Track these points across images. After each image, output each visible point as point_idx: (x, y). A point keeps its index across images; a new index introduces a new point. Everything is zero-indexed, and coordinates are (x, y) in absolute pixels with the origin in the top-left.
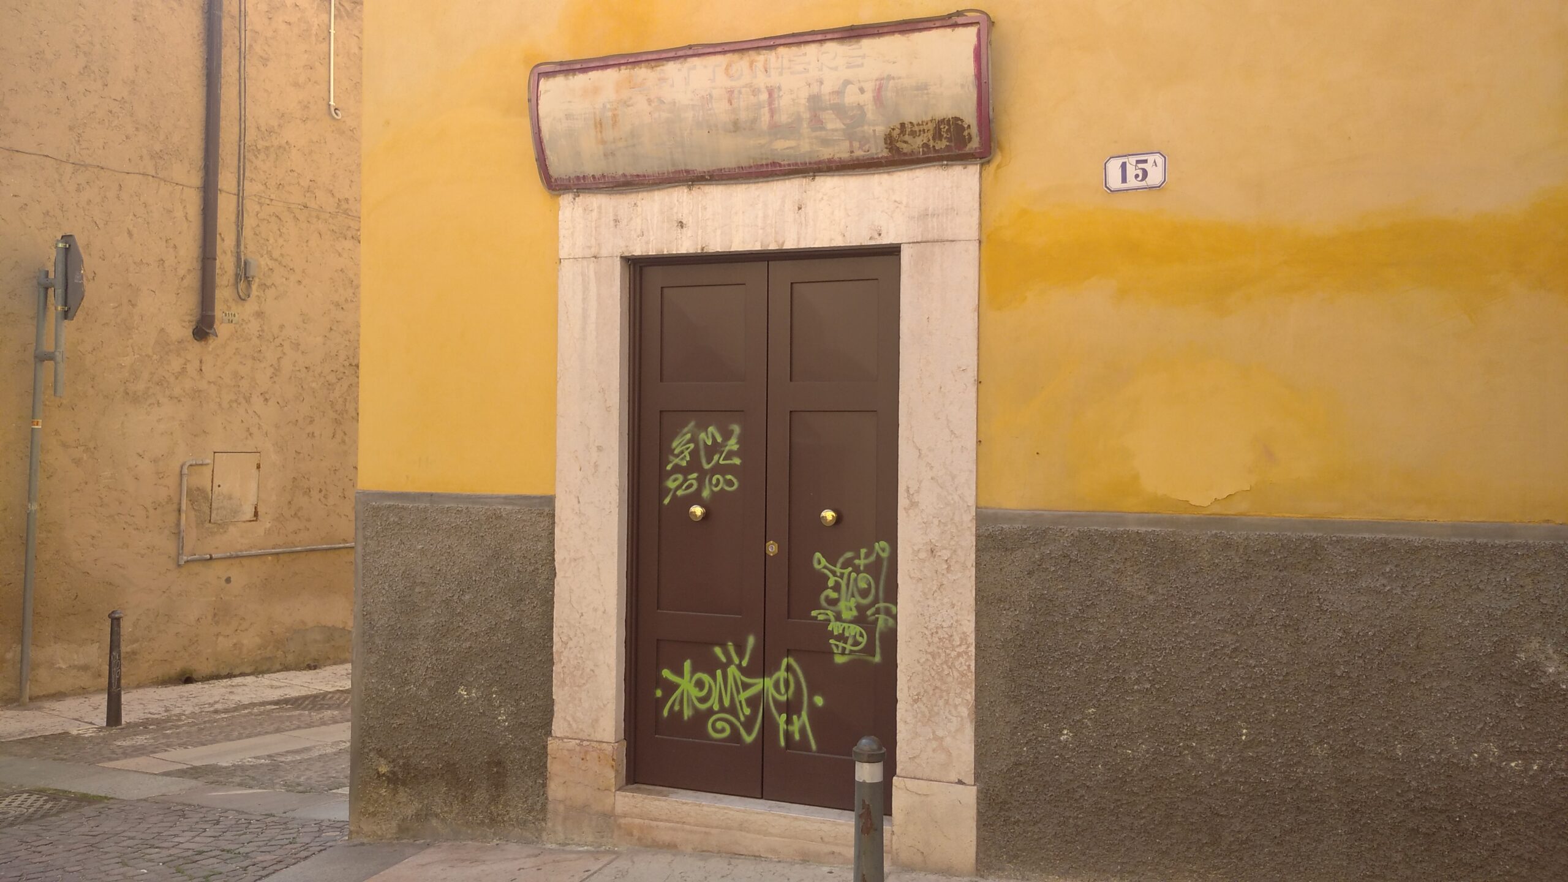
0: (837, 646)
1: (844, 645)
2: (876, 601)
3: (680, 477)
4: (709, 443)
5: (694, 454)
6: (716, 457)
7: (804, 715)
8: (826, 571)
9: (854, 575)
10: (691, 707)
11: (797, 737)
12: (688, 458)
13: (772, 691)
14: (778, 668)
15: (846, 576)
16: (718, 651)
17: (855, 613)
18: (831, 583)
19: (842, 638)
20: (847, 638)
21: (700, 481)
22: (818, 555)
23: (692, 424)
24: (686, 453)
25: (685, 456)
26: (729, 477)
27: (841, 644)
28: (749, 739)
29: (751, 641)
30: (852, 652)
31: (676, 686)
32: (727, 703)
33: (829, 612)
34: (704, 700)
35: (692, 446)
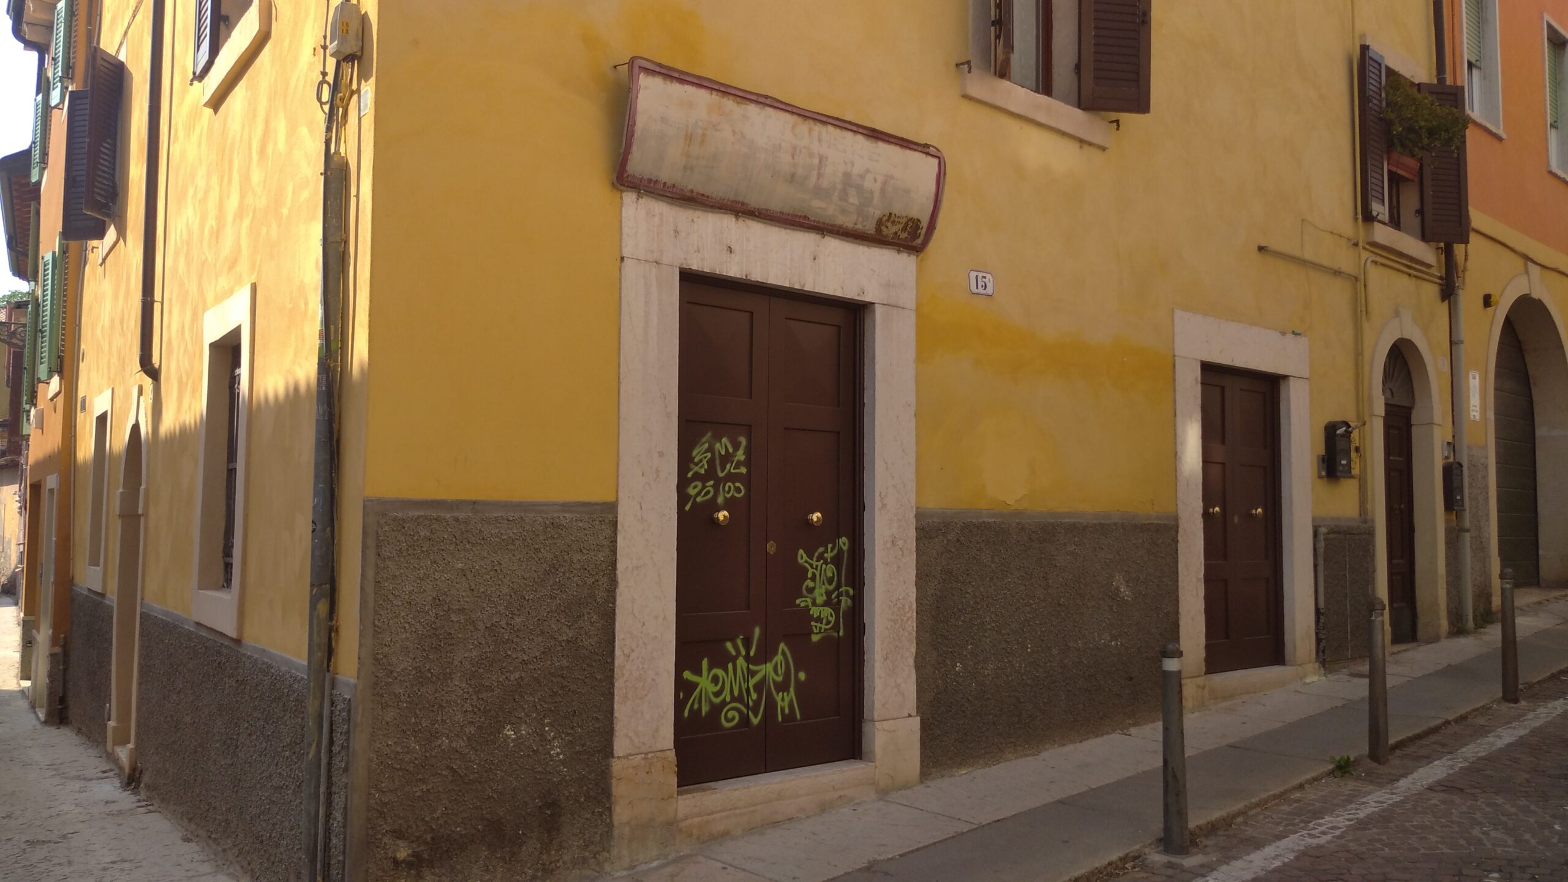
0: (816, 627)
1: (821, 625)
2: (838, 587)
3: (699, 484)
4: (723, 453)
5: (711, 462)
6: (728, 466)
7: (792, 690)
8: (807, 565)
9: (824, 566)
10: (708, 704)
11: (787, 711)
12: (706, 467)
13: (772, 674)
14: (776, 654)
15: (819, 568)
16: (729, 645)
17: (825, 598)
18: (810, 575)
19: (819, 619)
20: (823, 619)
21: (716, 487)
22: (801, 551)
23: (709, 434)
24: (705, 462)
25: (704, 464)
26: (738, 484)
27: (819, 625)
28: (755, 721)
29: (757, 631)
30: (825, 630)
31: (695, 685)
32: (736, 693)
33: (808, 599)
34: (717, 694)
35: (709, 455)
